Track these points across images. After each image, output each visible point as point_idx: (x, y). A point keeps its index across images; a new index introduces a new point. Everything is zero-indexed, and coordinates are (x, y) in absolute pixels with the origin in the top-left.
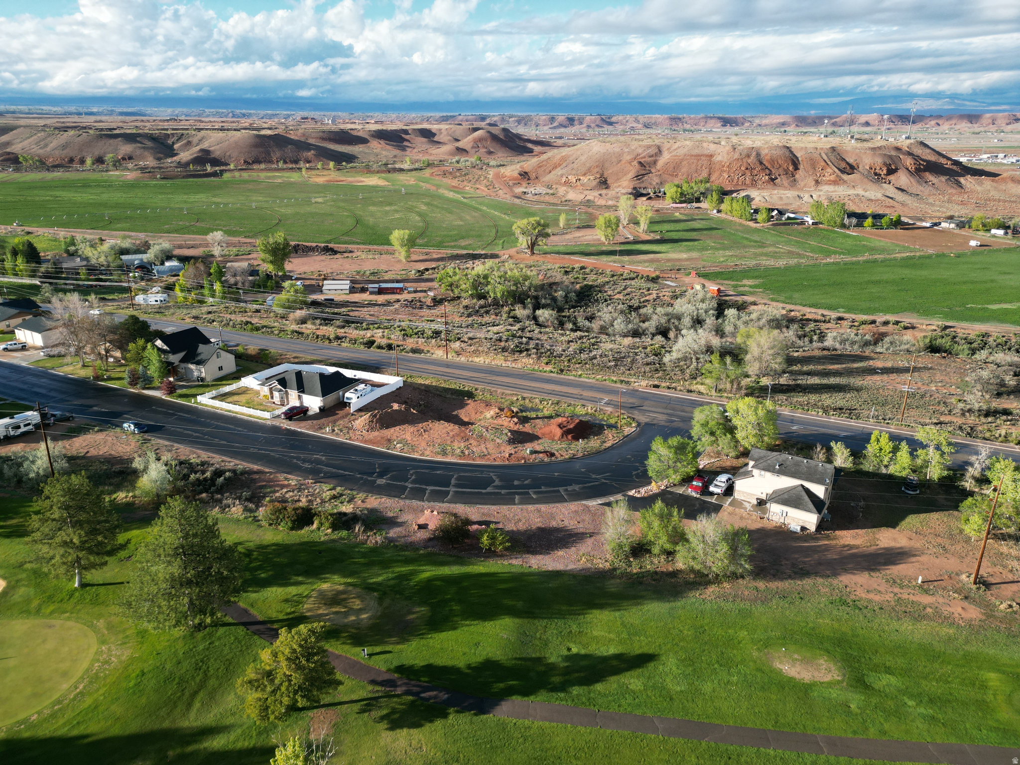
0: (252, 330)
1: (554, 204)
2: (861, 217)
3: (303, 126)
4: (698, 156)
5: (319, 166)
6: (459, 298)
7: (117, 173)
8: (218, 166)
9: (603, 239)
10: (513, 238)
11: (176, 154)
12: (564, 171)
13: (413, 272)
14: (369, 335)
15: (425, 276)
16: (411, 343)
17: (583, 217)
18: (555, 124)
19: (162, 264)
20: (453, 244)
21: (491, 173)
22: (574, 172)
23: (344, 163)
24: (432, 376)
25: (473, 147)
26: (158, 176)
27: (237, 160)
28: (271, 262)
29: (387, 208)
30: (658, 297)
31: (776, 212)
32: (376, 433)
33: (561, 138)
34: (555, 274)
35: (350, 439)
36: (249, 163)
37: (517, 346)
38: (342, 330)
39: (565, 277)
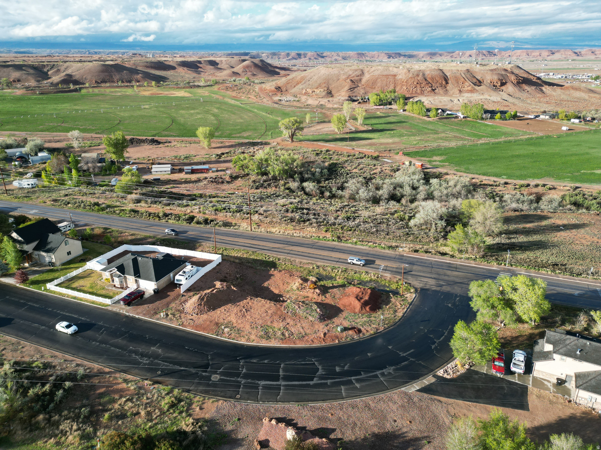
0: (98, 210)
1: (300, 107)
2: (493, 113)
3: (134, 59)
4: (387, 76)
5: (145, 84)
6: (248, 175)
7: (9, 91)
8: (78, 85)
9: (336, 130)
10: (277, 130)
11: (50, 78)
12: (303, 86)
13: (214, 156)
14: (189, 211)
15: (222, 159)
16: (221, 217)
17: (320, 115)
18: (290, 57)
19: (36, 154)
20: (238, 135)
21: (257, 88)
22: (310, 87)
23: (162, 82)
24: (242, 248)
25: (243, 72)
26: (38, 92)
27: (91, 81)
28: (114, 153)
29: (192, 112)
30: (382, 171)
31: (440, 111)
32: (205, 316)
33: (295, 66)
34: (309, 155)
35: (182, 325)
36: (98, 83)
37: (301, 217)
38: (168, 208)
39: (317, 158)
